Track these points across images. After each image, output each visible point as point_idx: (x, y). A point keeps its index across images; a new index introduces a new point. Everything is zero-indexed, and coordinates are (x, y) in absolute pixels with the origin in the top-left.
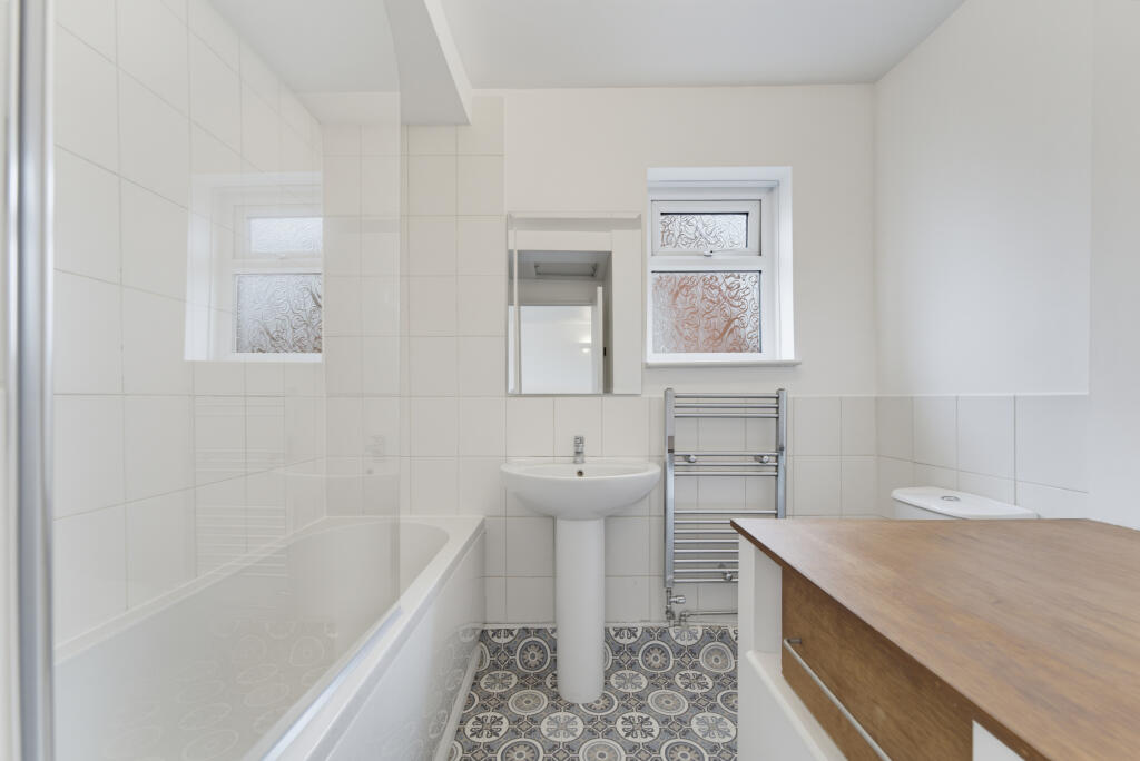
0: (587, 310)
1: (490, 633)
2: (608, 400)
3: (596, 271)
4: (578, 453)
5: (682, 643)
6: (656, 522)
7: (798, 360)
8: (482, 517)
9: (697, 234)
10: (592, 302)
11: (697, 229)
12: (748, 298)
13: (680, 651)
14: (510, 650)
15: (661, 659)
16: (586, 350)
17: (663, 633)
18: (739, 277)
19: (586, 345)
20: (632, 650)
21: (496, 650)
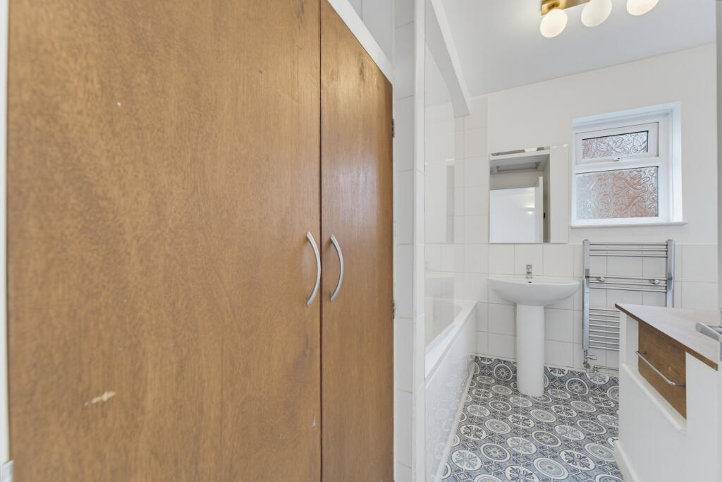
0: (532, 190)
1: (480, 359)
2: (546, 245)
3: (539, 167)
4: (529, 273)
5: (596, 382)
6: (577, 315)
7: (686, 222)
8: (476, 302)
9: (609, 148)
10: (535, 184)
11: (609, 145)
12: (648, 184)
13: (593, 387)
14: (490, 368)
15: (580, 389)
16: (530, 213)
17: (582, 375)
18: (641, 171)
19: (530, 209)
20: (561, 380)
21: (483, 367)
